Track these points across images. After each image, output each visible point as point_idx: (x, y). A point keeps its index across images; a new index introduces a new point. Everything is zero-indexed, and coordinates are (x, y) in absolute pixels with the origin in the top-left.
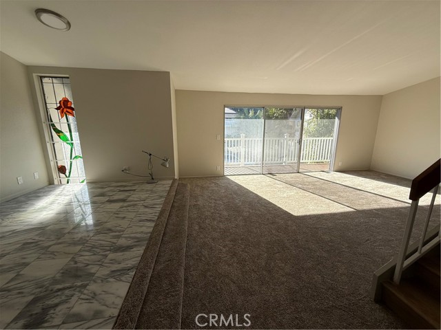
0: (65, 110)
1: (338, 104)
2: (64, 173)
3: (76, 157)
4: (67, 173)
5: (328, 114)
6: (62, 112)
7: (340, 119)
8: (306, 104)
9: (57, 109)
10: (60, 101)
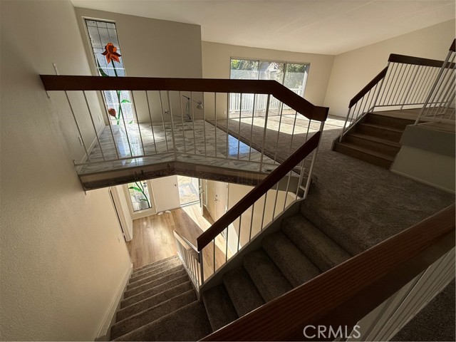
0: (111, 55)
1: (307, 61)
2: (115, 116)
3: (123, 101)
4: (117, 116)
5: (295, 68)
6: (108, 58)
7: (308, 73)
8: (288, 60)
9: (104, 54)
10: (106, 47)
